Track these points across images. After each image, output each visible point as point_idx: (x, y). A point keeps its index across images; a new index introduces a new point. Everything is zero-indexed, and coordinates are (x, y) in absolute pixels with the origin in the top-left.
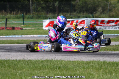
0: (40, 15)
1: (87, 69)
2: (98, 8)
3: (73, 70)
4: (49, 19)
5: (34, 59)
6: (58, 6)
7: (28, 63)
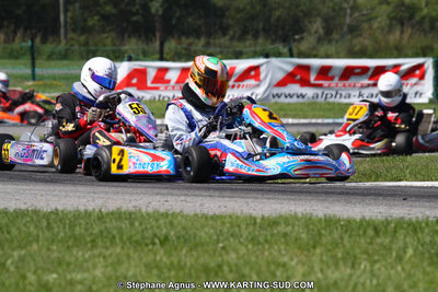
0: (96, 45)
1: (267, 247)
2: (310, 22)
3: (215, 251)
4: (130, 59)
5: (69, 208)
6: (160, 13)
7: (49, 224)
